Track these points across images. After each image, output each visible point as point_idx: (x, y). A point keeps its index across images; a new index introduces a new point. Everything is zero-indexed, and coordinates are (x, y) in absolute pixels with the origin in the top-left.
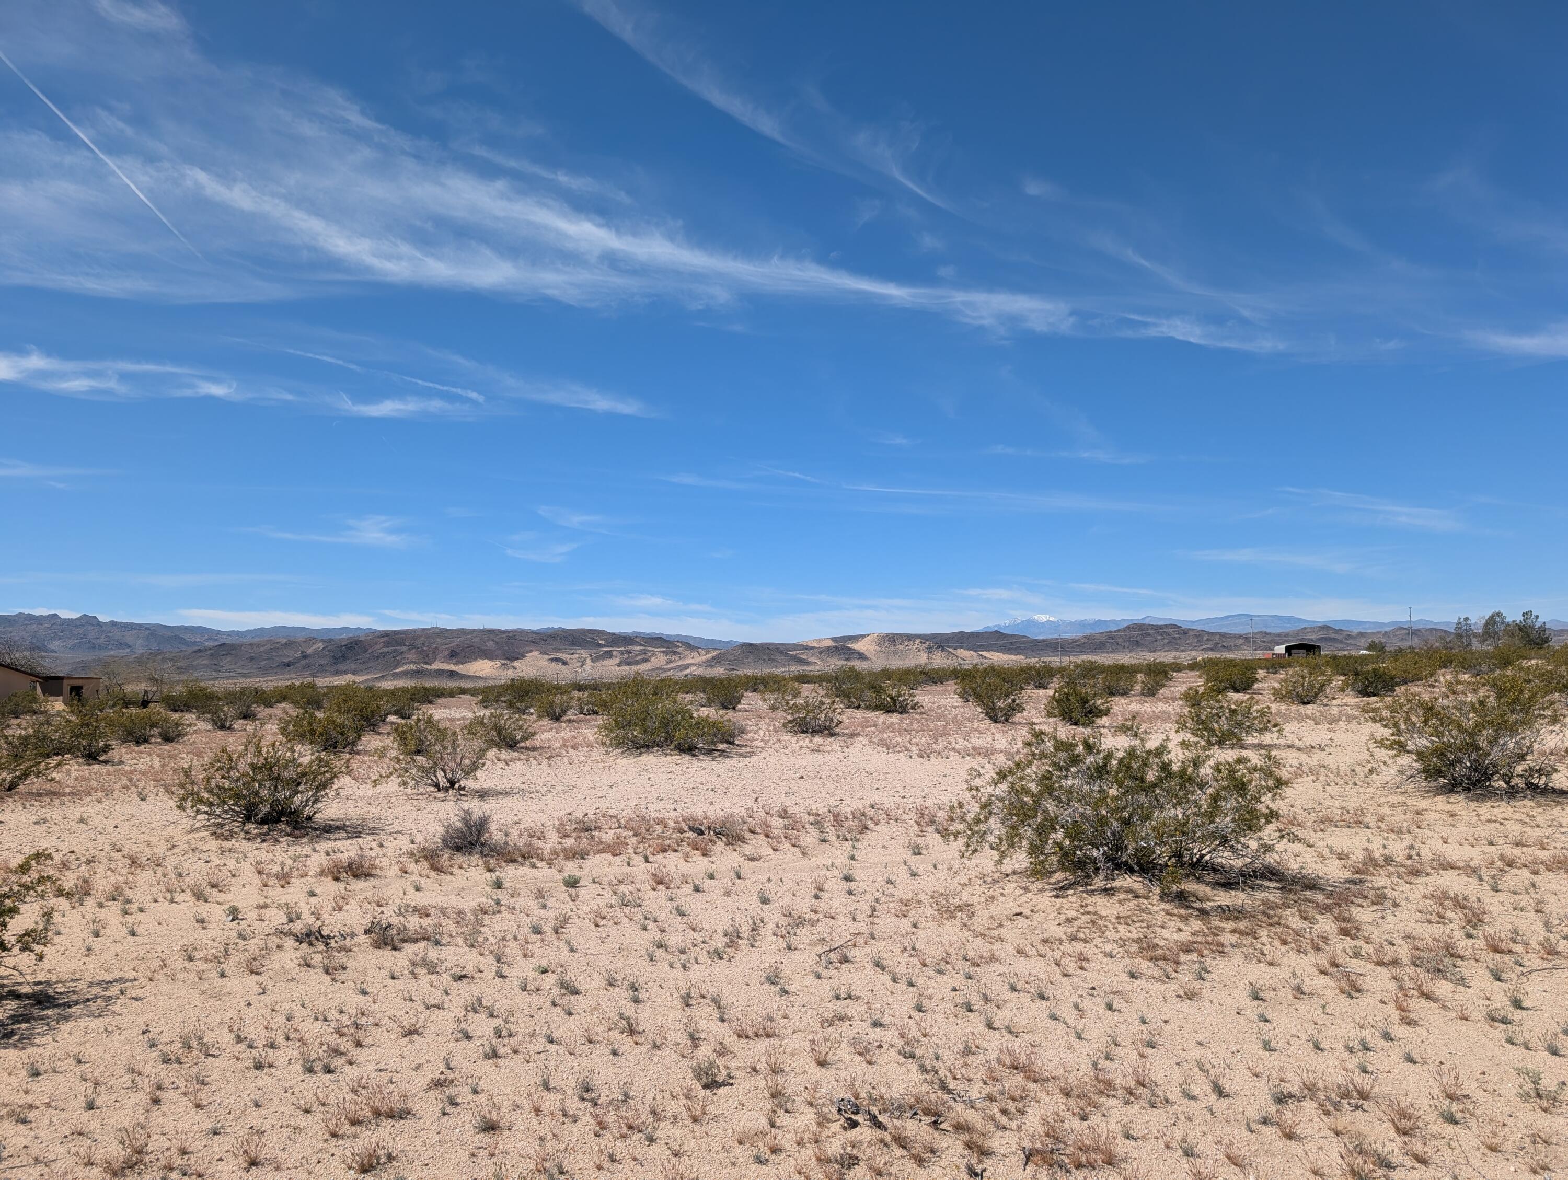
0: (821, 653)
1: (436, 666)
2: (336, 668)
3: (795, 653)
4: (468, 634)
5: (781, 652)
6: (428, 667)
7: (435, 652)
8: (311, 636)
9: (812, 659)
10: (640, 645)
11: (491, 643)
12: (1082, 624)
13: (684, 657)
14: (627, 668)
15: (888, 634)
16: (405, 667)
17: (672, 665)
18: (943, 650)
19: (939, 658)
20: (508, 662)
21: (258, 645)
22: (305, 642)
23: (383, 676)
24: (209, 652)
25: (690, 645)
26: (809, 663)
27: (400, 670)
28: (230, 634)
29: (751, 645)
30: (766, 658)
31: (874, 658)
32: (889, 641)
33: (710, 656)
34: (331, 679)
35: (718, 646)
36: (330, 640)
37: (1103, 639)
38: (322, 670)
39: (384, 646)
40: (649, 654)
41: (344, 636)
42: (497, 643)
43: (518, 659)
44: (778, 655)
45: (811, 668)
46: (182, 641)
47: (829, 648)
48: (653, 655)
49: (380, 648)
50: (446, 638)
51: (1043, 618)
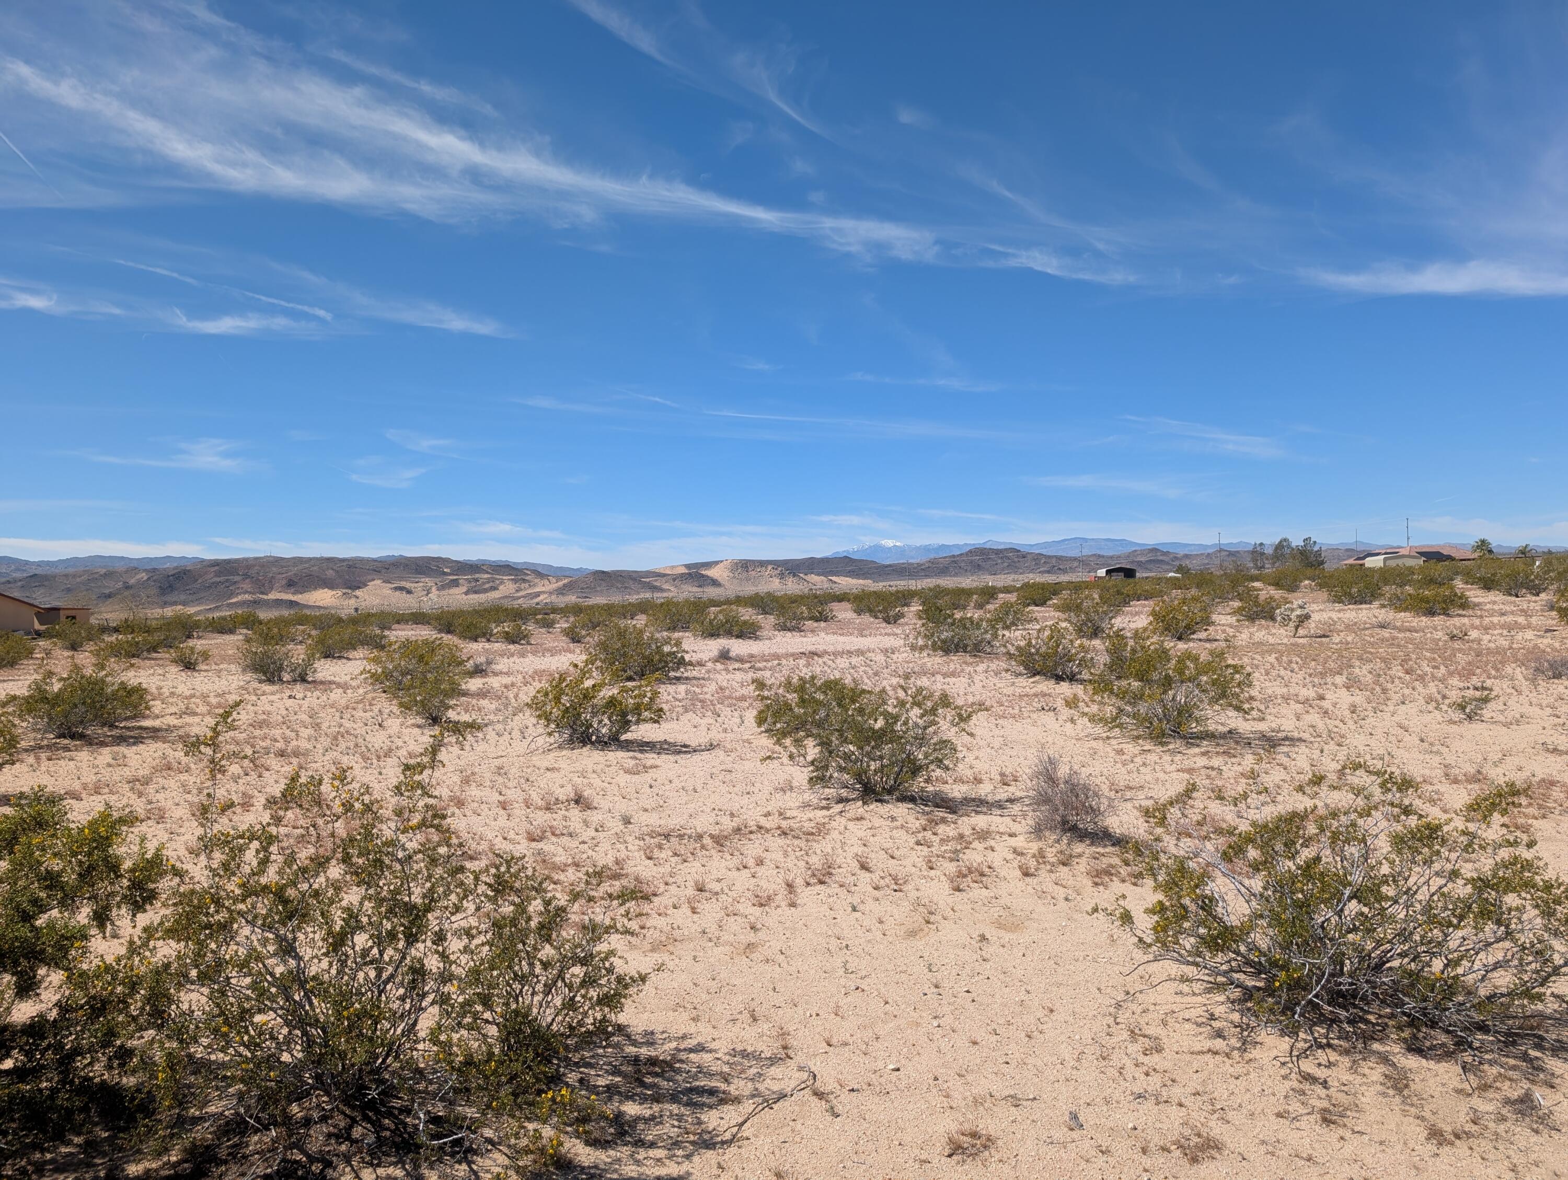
0: (674, 580)
1: (272, 596)
2: (164, 598)
3: (647, 580)
4: (305, 562)
5: (634, 580)
6: (265, 597)
7: (271, 581)
8: (133, 566)
9: (665, 586)
10: (488, 572)
11: (330, 571)
12: (927, 549)
13: (534, 585)
14: (476, 596)
15: (741, 561)
16: (240, 597)
17: (522, 593)
18: (795, 575)
19: (790, 584)
20: (350, 591)
21: (74, 576)
22: (126, 572)
23: (214, 608)
24: (19, 584)
25: (540, 573)
26: (662, 590)
27: (234, 600)
28: (39, 564)
29: (603, 572)
30: (619, 586)
31: (727, 585)
32: (742, 567)
33: (561, 584)
34: (159, 610)
35: (567, 573)
36: (154, 570)
37: (946, 563)
38: (148, 602)
39: (216, 576)
40: (497, 582)
41: (168, 565)
42: (337, 571)
43: (359, 588)
44: (631, 582)
45: (665, 595)
47: (682, 575)
48: (502, 583)
49: (211, 578)
50: (282, 567)
51: (889, 543)
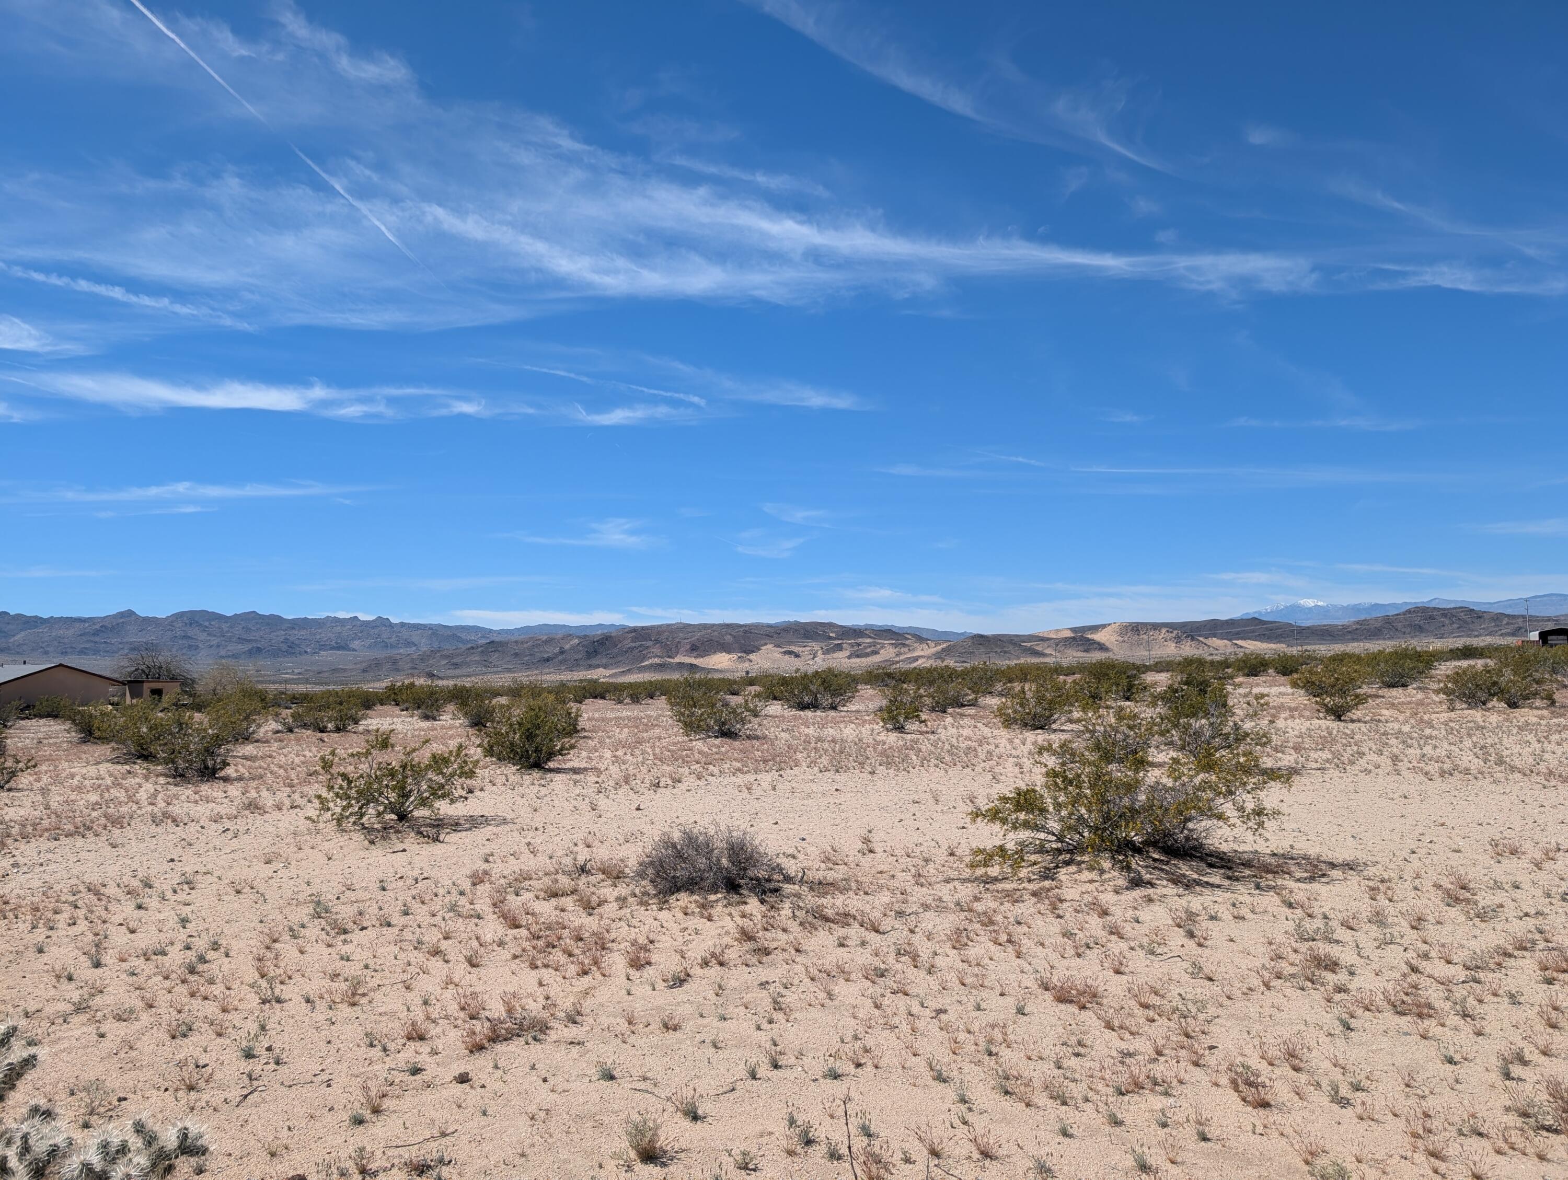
0: (1058, 644)
1: (677, 660)
2: (589, 662)
3: (1029, 644)
4: (709, 628)
5: (1015, 644)
6: (671, 661)
7: (678, 645)
8: (568, 633)
9: (1048, 651)
10: (870, 637)
11: (729, 637)
12: (1356, 609)
13: (914, 650)
14: (858, 660)
15: (1131, 624)
16: (650, 661)
17: (902, 657)
18: (1193, 639)
19: (1187, 648)
20: (744, 655)
21: (522, 643)
22: (563, 639)
23: (629, 670)
24: (480, 649)
25: (920, 637)
26: (1044, 655)
27: (646, 663)
28: (499, 632)
29: (982, 636)
30: (999, 650)
31: (1116, 649)
32: (1132, 630)
33: (939, 648)
34: (585, 673)
35: (948, 638)
37: (1378, 625)
38: (576, 665)
39: (633, 641)
40: (878, 646)
41: (599, 632)
42: (735, 637)
43: (753, 652)
44: (1011, 647)
45: (1047, 660)
46: (459, 639)
47: (1066, 639)
48: (882, 647)
49: (629, 643)
50: (689, 632)
51: (1310, 603)
